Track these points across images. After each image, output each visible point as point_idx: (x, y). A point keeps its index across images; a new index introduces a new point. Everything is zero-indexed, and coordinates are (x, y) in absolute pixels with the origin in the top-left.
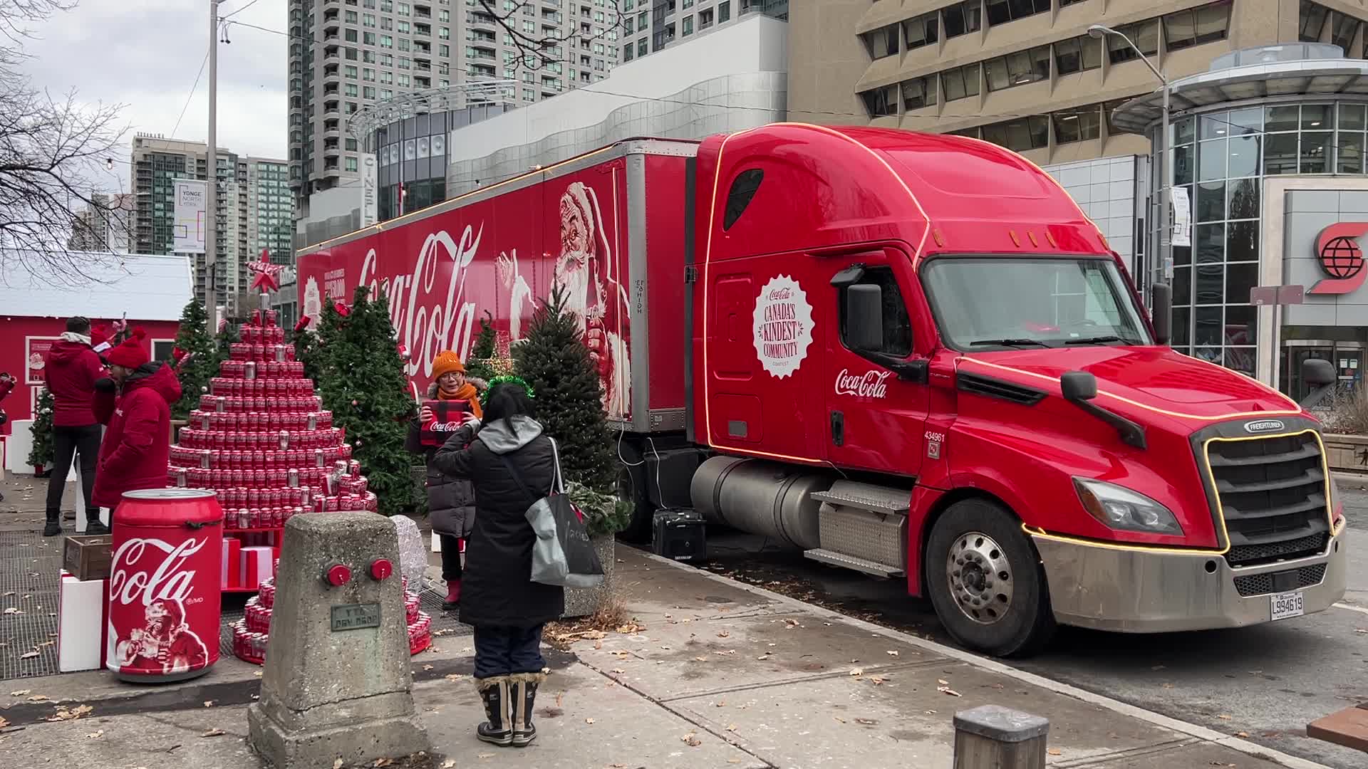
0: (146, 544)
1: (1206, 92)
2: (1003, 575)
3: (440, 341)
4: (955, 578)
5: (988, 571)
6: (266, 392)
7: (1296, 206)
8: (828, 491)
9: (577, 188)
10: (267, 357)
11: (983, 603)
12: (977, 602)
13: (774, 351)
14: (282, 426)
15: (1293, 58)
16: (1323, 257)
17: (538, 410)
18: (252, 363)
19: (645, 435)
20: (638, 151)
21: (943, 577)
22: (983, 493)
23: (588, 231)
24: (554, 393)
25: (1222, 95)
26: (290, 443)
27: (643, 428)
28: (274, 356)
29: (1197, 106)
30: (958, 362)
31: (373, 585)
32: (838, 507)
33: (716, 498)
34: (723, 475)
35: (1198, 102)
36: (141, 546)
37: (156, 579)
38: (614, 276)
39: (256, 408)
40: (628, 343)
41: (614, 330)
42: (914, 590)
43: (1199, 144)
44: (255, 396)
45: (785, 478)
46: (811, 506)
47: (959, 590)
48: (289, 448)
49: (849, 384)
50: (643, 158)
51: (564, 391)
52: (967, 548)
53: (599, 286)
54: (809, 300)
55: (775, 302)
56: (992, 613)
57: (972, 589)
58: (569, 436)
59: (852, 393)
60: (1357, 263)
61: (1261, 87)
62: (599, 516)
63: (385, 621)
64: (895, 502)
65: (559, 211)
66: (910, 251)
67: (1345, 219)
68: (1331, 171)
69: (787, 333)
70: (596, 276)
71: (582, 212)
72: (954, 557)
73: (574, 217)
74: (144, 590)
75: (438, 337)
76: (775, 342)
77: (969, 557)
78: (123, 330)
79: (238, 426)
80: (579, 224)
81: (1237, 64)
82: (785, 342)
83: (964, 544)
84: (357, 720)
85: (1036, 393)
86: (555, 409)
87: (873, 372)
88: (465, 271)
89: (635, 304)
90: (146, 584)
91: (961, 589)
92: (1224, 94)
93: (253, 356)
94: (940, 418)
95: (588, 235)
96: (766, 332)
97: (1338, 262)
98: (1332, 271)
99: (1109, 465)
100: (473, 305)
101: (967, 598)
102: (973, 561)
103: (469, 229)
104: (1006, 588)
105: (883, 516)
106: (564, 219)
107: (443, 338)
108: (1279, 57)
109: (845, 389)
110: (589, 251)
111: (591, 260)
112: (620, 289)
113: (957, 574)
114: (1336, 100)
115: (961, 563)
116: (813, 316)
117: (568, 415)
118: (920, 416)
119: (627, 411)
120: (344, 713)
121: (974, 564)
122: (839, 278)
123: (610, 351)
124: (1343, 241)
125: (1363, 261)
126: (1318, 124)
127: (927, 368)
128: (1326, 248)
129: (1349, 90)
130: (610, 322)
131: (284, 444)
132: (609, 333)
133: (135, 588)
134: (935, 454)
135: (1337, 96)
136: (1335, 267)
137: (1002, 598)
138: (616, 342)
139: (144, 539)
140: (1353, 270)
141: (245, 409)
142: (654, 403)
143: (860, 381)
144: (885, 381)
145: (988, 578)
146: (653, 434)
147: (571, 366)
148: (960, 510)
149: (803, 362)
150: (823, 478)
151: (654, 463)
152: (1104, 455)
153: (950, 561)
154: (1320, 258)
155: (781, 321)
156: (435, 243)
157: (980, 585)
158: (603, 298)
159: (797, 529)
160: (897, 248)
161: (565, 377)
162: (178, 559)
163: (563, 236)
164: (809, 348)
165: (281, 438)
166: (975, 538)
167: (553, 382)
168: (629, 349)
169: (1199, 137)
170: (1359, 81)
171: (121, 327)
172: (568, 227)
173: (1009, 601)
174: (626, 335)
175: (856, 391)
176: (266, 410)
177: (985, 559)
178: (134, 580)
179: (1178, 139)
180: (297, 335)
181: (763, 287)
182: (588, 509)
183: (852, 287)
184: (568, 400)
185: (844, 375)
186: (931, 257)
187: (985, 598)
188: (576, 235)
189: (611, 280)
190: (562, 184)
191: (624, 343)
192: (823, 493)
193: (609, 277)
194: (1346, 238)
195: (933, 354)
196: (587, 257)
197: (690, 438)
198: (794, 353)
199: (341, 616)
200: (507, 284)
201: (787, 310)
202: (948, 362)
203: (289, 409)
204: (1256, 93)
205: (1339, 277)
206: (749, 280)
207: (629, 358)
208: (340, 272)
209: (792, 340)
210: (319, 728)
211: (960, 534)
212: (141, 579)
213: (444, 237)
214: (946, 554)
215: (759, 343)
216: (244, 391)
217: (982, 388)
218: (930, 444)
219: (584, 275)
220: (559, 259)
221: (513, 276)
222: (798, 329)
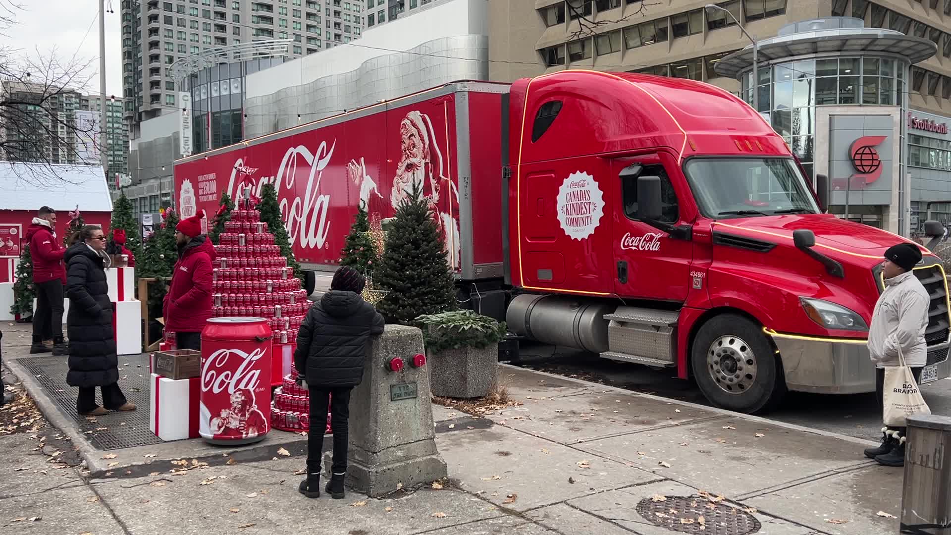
0: (230, 353)
1: (777, 50)
2: (749, 362)
3: (300, 222)
4: (714, 365)
5: (739, 360)
6: (254, 254)
7: (836, 126)
8: (613, 313)
9: (415, 115)
10: (253, 230)
11: (736, 380)
12: (731, 380)
13: (573, 222)
14: (267, 277)
15: (833, 27)
16: (854, 159)
17: (408, 265)
18: (243, 235)
19: (471, 281)
20: (464, 89)
21: (705, 364)
22: (734, 309)
23: (424, 144)
24: (418, 254)
25: (788, 51)
26: (273, 288)
27: (470, 277)
28: (256, 230)
29: (772, 59)
30: (713, 225)
31: (412, 370)
32: (622, 323)
33: (527, 321)
34: (532, 306)
35: (772, 56)
36: (226, 354)
37: (237, 375)
38: (445, 174)
39: (249, 265)
40: (458, 220)
41: (446, 211)
42: (682, 374)
43: (773, 85)
44: (248, 257)
45: (578, 307)
46: (601, 325)
47: (718, 373)
48: (273, 291)
50: (467, 94)
51: (425, 252)
52: (722, 346)
53: (433, 182)
54: (600, 188)
55: (574, 189)
56: (741, 386)
57: (727, 372)
58: (429, 283)
59: (634, 248)
60: (876, 163)
61: (814, 46)
62: (490, 331)
63: (420, 393)
64: (668, 319)
65: (400, 131)
66: (674, 153)
67: (868, 134)
68: (858, 102)
69: (584, 209)
70: (431, 175)
71: (419, 131)
72: (713, 353)
73: (412, 135)
74: (229, 383)
75: (298, 219)
76: (576, 216)
77: (725, 351)
78: (77, 217)
79: (238, 277)
80: (417, 140)
81: (796, 31)
82: (582, 216)
83: (720, 343)
84: (407, 458)
85: (769, 244)
86: (419, 264)
87: (650, 234)
88: (321, 173)
89: (462, 194)
90: (230, 380)
91: (719, 372)
92: (790, 51)
93: (242, 229)
94: (698, 263)
95: (424, 147)
96: (567, 209)
97: (864, 163)
98: (860, 168)
99: (818, 287)
100: (328, 197)
101: (724, 378)
102: (729, 353)
103: (324, 144)
104: (752, 370)
105: (657, 328)
106: (404, 136)
107: (303, 220)
108: (823, 27)
109: (628, 246)
110: (425, 158)
111: (426, 164)
112: (451, 183)
113: (716, 363)
114: (861, 55)
115: (719, 355)
116: (604, 198)
117: (428, 269)
118: (685, 262)
119: (457, 266)
120: (400, 454)
121: (729, 357)
122: (624, 172)
123: (443, 225)
124: (867, 149)
125: (880, 161)
126: (849, 71)
127: (692, 231)
128: (856, 153)
129: (869, 48)
130: (443, 206)
131: (270, 289)
132: (442, 213)
133: (223, 382)
134: (699, 287)
135: (862, 53)
136: (862, 166)
137: (749, 376)
138: (448, 220)
139: (228, 349)
140: (873, 168)
141: (241, 266)
142: (476, 260)
143: (640, 240)
144: (659, 240)
145: (739, 364)
146: (476, 281)
147: (428, 235)
148: (717, 321)
149: (596, 229)
150: (610, 305)
151: (477, 301)
152: (813, 281)
153: (710, 355)
154: (853, 161)
155: (579, 202)
156: (294, 154)
157: (732, 369)
158: (436, 190)
159: (591, 341)
160: (665, 152)
161: (425, 243)
162: (250, 362)
163: (403, 148)
164: (601, 220)
165: (268, 285)
166: (729, 339)
167: (417, 247)
168: (458, 224)
169: (773, 80)
170: (876, 43)
171: (75, 215)
172: (407, 142)
173: (754, 378)
174: (456, 214)
175: (637, 247)
176: (255, 266)
177: (737, 353)
178: (222, 377)
179: (760, 82)
180: (220, 218)
181: (565, 180)
182: (483, 326)
183: (640, 178)
184: (427, 258)
185: (627, 236)
186: (687, 159)
187: (738, 377)
188: (414, 147)
189: (443, 177)
190: (403, 112)
191: (454, 220)
192: (611, 315)
193: (441, 175)
194: (869, 147)
195: (694, 221)
196: (423, 161)
197: (507, 282)
198: (589, 224)
199: (396, 391)
200: (357, 182)
201: (584, 195)
202: (704, 225)
203: (270, 265)
204: (810, 50)
205: (865, 172)
206: (553, 175)
207: (459, 230)
208: (212, 176)
209: (588, 215)
210: (387, 463)
211: (717, 337)
212: (227, 377)
213: (302, 150)
214: (706, 350)
215: (561, 217)
216: (239, 254)
217: (731, 242)
218: (694, 280)
219: (420, 174)
220: (400, 164)
221: (362, 176)
222: (592, 207)
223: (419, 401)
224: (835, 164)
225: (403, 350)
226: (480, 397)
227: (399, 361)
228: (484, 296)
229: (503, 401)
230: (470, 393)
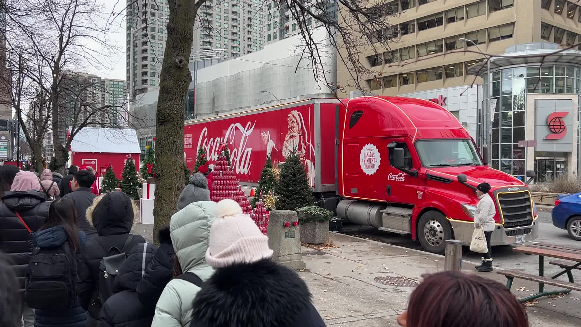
1: (503, 62)
2: (441, 232)
4: (427, 233)
5: (437, 231)
6: (226, 180)
7: (539, 106)
8: (385, 209)
9: (295, 113)
10: (225, 170)
11: (435, 240)
12: (433, 240)
13: (367, 167)
14: (231, 190)
15: (538, 48)
16: (550, 125)
17: (291, 185)
18: (222, 172)
19: (320, 193)
20: (318, 102)
21: (423, 233)
22: (435, 209)
23: (299, 126)
24: (295, 180)
25: (511, 62)
26: (234, 195)
27: (319, 190)
28: (227, 169)
29: (501, 66)
30: (427, 171)
31: (293, 227)
32: (389, 214)
33: (346, 213)
34: (349, 205)
35: (501, 65)
38: (309, 141)
39: (224, 185)
40: (314, 163)
41: (309, 158)
42: (414, 238)
43: (502, 81)
44: (224, 181)
45: (369, 206)
46: (380, 215)
47: (428, 237)
48: (234, 196)
49: (392, 177)
50: (319, 104)
51: (298, 179)
52: (430, 225)
53: (303, 145)
54: (379, 152)
56: (438, 243)
57: (432, 237)
58: (300, 193)
59: (393, 180)
60: (562, 127)
61: (525, 59)
62: (326, 215)
63: (296, 236)
64: (408, 212)
65: (287, 119)
66: (411, 137)
67: (558, 110)
68: (552, 92)
69: (372, 161)
70: (302, 141)
71: (296, 120)
72: (426, 228)
73: (293, 122)
76: (368, 164)
77: (431, 227)
79: (220, 190)
80: (295, 124)
81: (516, 51)
82: (371, 164)
83: (429, 224)
84: (291, 260)
85: (450, 180)
86: (295, 184)
87: (400, 174)
88: (248, 137)
89: (316, 151)
91: (428, 236)
93: (221, 169)
94: (421, 187)
95: (299, 128)
96: (364, 161)
97: (556, 127)
98: (553, 130)
99: (471, 200)
100: (251, 149)
101: (430, 239)
102: (432, 228)
103: (249, 123)
104: (442, 235)
105: (404, 216)
106: (289, 122)
108: (533, 48)
109: (391, 179)
110: (299, 133)
111: (300, 136)
112: (311, 146)
113: (427, 232)
114: (554, 65)
115: (428, 229)
116: (380, 156)
117: (300, 186)
118: (416, 187)
119: (313, 185)
120: (288, 258)
121: (432, 229)
122: (389, 145)
123: (307, 165)
124: (557, 119)
125: (565, 126)
126: (547, 73)
127: (418, 173)
128: (551, 122)
129: (559, 61)
130: (307, 156)
131: (233, 195)
132: (307, 160)
134: (420, 198)
135: (555, 63)
136: (554, 129)
137: (441, 238)
138: (309, 163)
140: (561, 130)
141: (221, 185)
142: (323, 183)
143: (396, 176)
144: (404, 176)
145: (437, 233)
146: (323, 193)
147: (300, 171)
148: (428, 214)
150: (383, 206)
151: (323, 202)
152: (469, 197)
153: (425, 228)
154: (549, 126)
155: (370, 158)
156: (234, 127)
157: (434, 235)
158: (304, 148)
159: (375, 222)
160: (407, 137)
161: (298, 175)
163: (288, 127)
164: (379, 166)
165: (232, 193)
166: (433, 222)
167: (295, 176)
168: (314, 165)
169: (502, 79)
170: (563, 58)
172: (291, 125)
173: (443, 239)
174: (313, 160)
175: (395, 179)
176: (227, 185)
177: (436, 228)
179: (494, 79)
181: (364, 147)
182: (323, 213)
183: (395, 149)
184: (299, 181)
185: (391, 174)
186: (417, 140)
187: (436, 239)
188: (294, 128)
189: (307, 143)
190: (289, 110)
191: (312, 163)
192: (384, 210)
193: (306, 142)
194: (558, 118)
195: (419, 169)
196: (298, 135)
197: (337, 193)
198: (374, 168)
199: (287, 234)
200: (266, 142)
201: (372, 154)
202: (423, 171)
203: (232, 185)
204: (523, 62)
205: (556, 133)
206: (358, 145)
207: (314, 168)
208: (190, 135)
209: (374, 164)
210: (284, 261)
211: (428, 221)
213: (238, 125)
214: (424, 226)
215: (362, 164)
216: (220, 180)
217: (434, 179)
218: (419, 195)
219: (297, 141)
220: (287, 135)
221: (268, 140)
222: (375, 160)
223: (295, 239)
224: (538, 128)
225: (290, 219)
226: (321, 244)
227: (288, 223)
228: (326, 200)
229: (331, 246)
230: (317, 242)
